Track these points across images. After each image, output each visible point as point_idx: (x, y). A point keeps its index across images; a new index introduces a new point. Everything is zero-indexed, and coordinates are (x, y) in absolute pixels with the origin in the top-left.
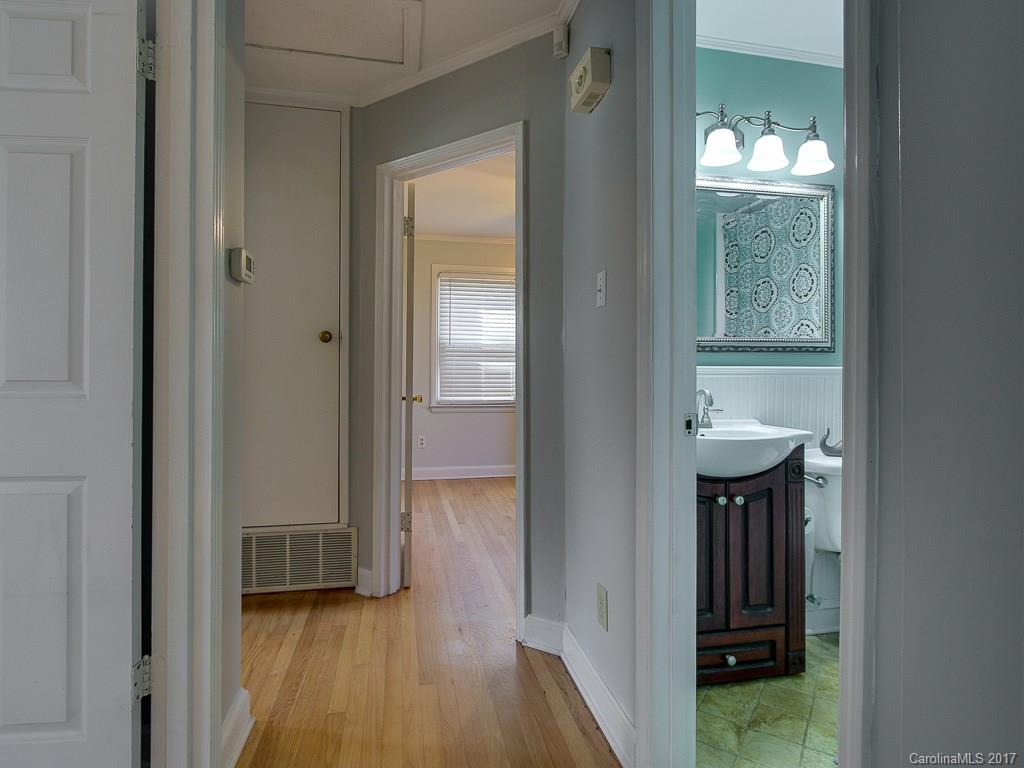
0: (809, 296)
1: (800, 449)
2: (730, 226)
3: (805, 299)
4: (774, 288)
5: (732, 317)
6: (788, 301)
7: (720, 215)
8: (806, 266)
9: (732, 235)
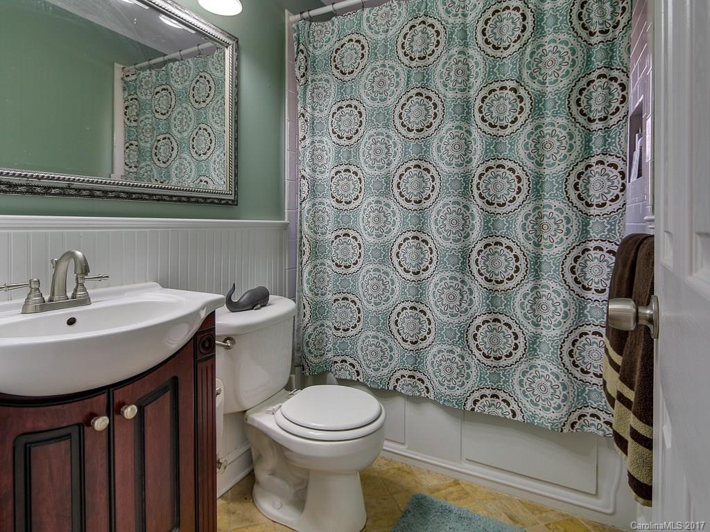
0: (208, 155)
1: (211, 318)
2: (129, 79)
3: (204, 157)
4: (175, 144)
5: (131, 170)
6: (188, 158)
7: (118, 67)
8: (205, 127)
9: (132, 88)
